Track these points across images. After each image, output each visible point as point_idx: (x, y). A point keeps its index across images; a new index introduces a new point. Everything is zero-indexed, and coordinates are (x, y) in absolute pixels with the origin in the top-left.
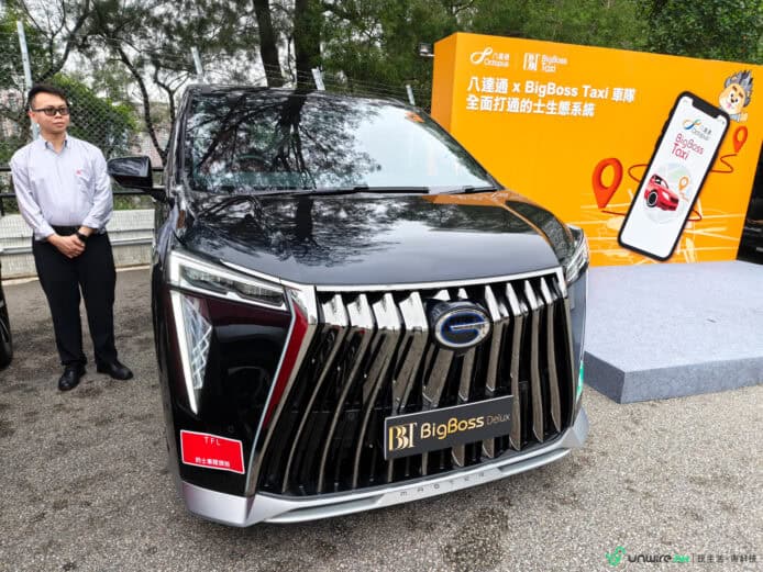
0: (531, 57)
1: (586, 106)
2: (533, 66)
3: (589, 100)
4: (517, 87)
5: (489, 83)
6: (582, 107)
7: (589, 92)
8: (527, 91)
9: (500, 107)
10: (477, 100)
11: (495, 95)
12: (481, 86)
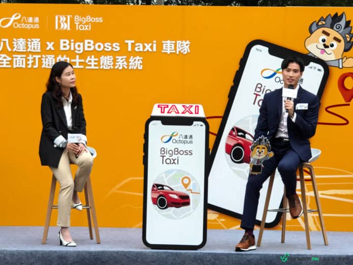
0: (63, 19)
1: (131, 60)
2: (66, 26)
3: (134, 53)
4: (50, 46)
5: (20, 44)
6: (127, 60)
7: (133, 45)
8: (62, 48)
9: (33, 64)
10: (9, 59)
11: (27, 53)
12: (12, 46)
